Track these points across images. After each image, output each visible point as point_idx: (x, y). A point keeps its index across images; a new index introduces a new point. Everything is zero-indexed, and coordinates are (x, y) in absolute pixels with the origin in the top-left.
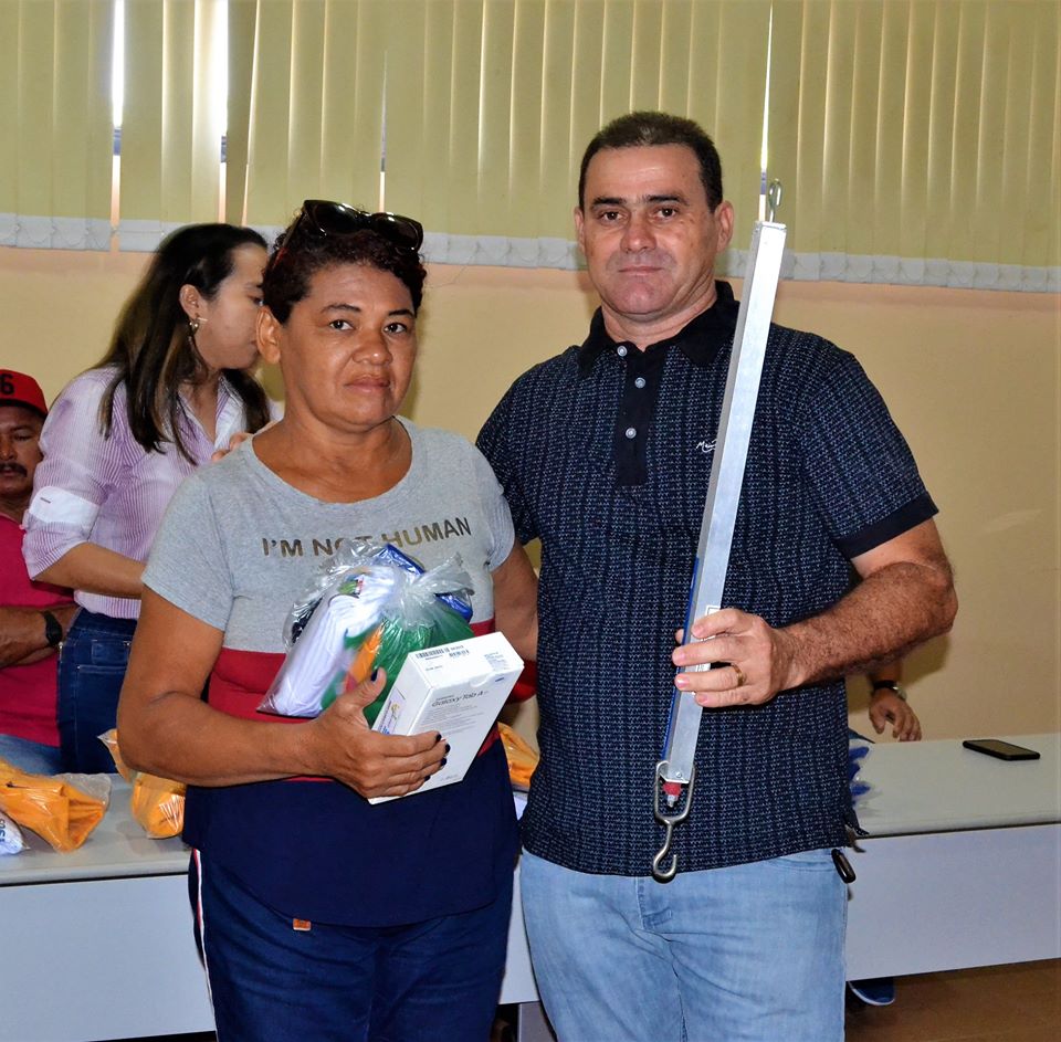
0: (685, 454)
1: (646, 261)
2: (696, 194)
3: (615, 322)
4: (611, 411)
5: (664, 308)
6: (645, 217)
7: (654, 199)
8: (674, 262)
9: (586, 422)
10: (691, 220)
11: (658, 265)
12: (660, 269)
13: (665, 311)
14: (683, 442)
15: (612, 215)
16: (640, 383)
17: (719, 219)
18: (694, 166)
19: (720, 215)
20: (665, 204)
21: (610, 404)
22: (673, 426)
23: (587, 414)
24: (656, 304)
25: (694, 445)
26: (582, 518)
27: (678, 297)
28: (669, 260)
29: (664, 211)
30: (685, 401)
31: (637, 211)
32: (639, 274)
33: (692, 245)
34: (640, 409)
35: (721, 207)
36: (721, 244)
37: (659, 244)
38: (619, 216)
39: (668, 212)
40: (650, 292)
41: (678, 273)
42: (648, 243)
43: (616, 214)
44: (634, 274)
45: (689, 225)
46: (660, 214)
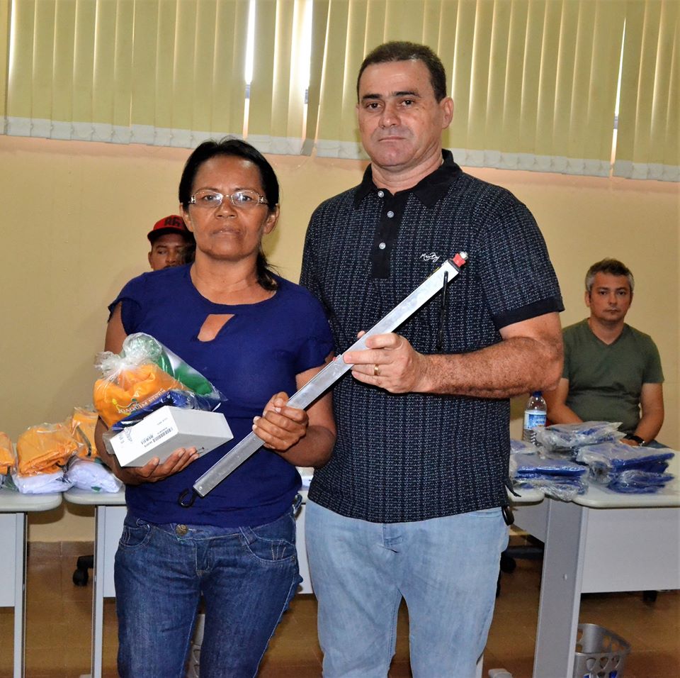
0: (413, 261)
1: (395, 133)
2: (427, 90)
3: (378, 173)
4: (371, 231)
5: (406, 162)
6: (394, 106)
7: (399, 93)
8: (412, 134)
9: (355, 237)
10: (423, 108)
11: (402, 136)
12: (403, 138)
13: (408, 164)
14: (413, 253)
15: (374, 106)
16: (390, 214)
17: (444, 108)
18: (425, 73)
19: (444, 105)
20: (407, 98)
21: (371, 226)
22: (408, 243)
23: (355, 232)
24: (401, 160)
25: (419, 255)
26: (348, 299)
27: (415, 156)
28: (408, 133)
29: (406, 102)
30: (416, 228)
31: (390, 101)
32: (391, 141)
33: (423, 123)
34: (389, 231)
35: (444, 100)
36: (445, 124)
37: (402, 123)
38: (379, 106)
39: (408, 102)
40: (398, 151)
41: (415, 141)
42: (395, 121)
43: (377, 104)
44: (387, 141)
45: (422, 110)
46: (404, 104)
